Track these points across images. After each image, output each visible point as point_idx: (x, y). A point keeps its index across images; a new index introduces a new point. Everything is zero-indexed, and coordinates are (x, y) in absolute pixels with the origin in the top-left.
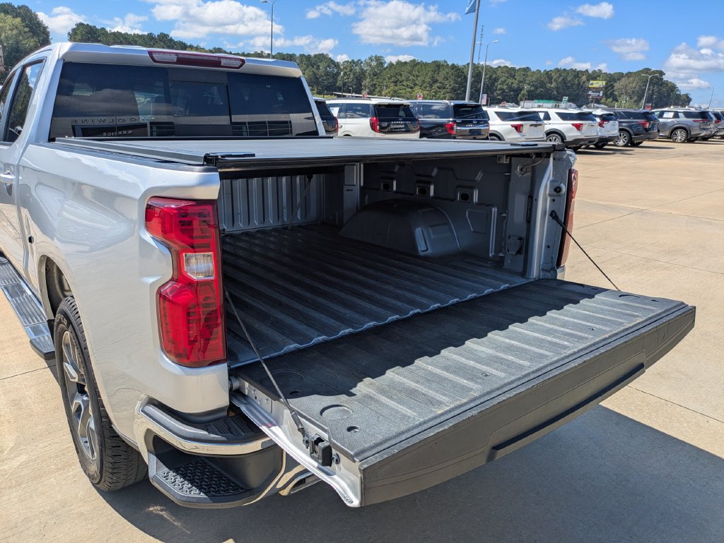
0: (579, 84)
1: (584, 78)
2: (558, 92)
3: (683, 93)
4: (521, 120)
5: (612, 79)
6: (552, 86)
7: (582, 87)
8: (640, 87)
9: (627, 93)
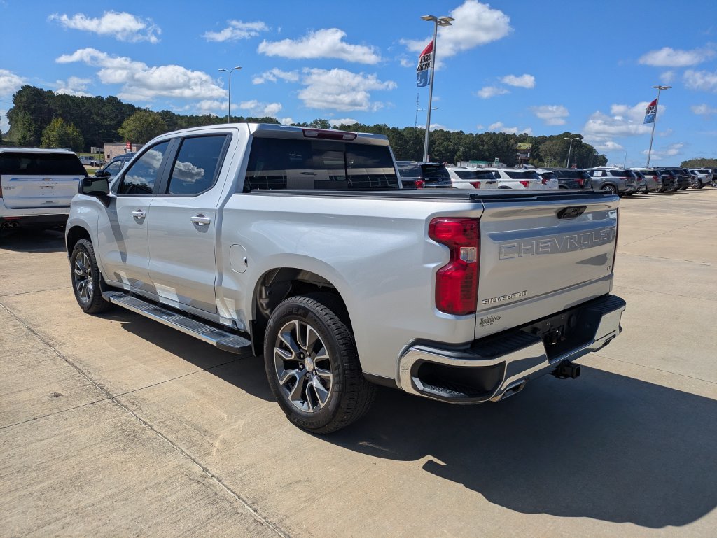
0: (508, 146)
1: (512, 141)
2: (489, 153)
3: (600, 154)
4: (478, 178)
5: (537, 142)
6: (485, 148)
7: (511, 148)
8: (563, 149)
9: (551, 154)
